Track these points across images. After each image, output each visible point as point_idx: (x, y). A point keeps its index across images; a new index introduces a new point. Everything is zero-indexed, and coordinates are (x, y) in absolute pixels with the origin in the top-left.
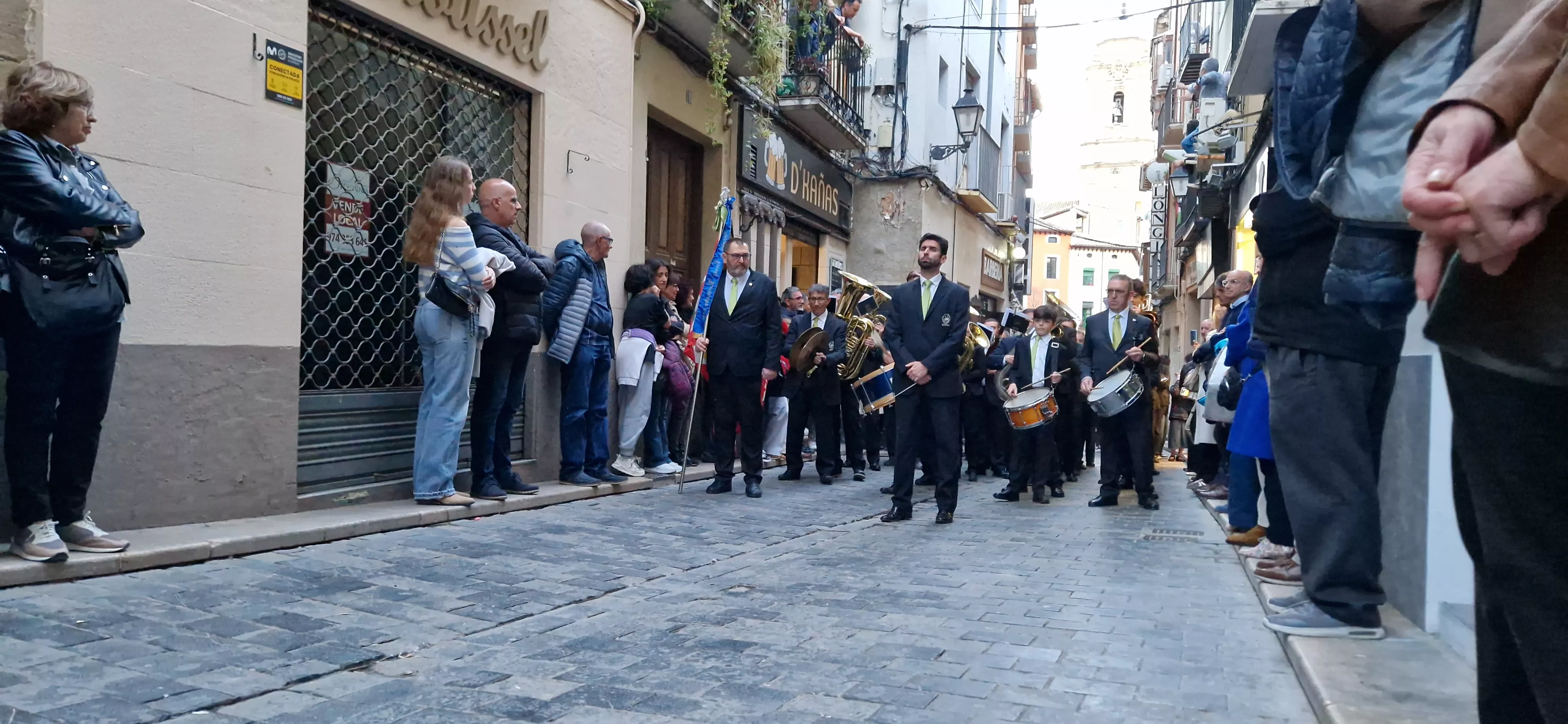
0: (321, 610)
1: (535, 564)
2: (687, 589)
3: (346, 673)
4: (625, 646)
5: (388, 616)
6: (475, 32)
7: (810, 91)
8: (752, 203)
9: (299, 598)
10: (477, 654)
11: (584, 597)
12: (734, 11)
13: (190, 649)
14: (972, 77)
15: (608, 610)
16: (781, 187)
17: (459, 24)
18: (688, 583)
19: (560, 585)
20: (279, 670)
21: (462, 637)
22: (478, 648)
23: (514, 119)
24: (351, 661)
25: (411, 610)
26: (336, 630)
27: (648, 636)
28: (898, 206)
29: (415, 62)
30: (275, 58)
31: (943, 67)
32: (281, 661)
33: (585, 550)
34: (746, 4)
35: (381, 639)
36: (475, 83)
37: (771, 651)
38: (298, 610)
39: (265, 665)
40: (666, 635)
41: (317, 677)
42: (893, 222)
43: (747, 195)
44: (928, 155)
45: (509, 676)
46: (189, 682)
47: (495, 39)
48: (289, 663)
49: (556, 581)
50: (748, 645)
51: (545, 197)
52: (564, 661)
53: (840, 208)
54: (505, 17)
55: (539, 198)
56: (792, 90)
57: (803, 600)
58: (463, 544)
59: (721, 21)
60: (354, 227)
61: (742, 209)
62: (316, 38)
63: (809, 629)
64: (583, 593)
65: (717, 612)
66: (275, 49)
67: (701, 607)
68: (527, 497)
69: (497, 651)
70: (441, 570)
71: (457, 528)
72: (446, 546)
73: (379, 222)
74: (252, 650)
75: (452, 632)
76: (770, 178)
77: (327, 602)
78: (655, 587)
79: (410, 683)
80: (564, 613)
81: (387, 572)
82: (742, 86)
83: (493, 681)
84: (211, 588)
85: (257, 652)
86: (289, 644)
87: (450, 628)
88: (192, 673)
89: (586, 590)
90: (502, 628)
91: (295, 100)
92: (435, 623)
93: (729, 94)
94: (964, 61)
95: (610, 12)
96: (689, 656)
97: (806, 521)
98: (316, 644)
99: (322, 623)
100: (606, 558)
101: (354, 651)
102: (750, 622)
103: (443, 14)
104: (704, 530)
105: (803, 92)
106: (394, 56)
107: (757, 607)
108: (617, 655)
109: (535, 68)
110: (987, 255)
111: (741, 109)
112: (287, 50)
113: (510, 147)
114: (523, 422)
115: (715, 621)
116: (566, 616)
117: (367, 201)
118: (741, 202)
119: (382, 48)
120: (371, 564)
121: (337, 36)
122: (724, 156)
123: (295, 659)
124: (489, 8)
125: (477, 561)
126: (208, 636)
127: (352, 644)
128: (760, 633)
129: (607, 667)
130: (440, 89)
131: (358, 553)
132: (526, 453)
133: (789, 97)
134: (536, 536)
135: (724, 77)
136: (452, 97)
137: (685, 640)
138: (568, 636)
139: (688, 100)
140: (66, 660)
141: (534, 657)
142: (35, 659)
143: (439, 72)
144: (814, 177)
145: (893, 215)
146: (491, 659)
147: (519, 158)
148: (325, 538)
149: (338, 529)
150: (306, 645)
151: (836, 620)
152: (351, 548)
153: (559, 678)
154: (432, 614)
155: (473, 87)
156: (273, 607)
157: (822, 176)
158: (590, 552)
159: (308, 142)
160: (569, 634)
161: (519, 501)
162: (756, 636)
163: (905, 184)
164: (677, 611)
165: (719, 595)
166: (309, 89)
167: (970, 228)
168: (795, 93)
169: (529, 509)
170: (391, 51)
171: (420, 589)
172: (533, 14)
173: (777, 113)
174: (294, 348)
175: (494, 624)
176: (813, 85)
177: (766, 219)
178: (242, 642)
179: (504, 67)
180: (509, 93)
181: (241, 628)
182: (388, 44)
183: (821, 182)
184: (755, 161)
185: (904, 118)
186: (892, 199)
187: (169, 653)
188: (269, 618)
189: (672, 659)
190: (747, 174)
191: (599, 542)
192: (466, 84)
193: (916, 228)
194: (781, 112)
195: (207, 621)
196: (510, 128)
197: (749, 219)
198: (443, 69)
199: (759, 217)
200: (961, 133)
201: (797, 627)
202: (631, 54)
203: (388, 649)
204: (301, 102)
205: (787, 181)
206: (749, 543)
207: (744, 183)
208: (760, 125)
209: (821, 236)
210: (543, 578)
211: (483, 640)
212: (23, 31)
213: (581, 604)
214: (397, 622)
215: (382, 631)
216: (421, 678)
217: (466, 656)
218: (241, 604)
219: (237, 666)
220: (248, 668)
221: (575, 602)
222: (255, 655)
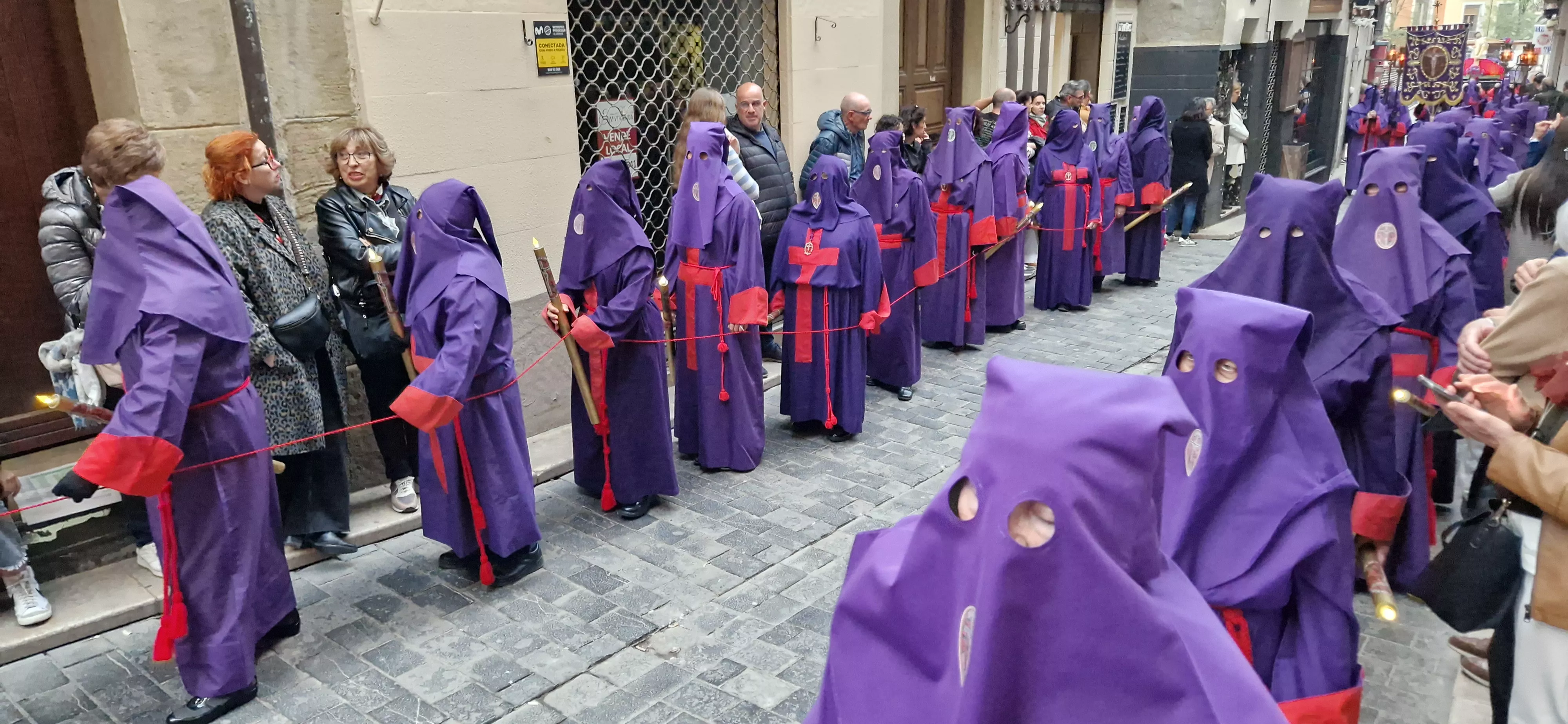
0: (615, 559)
1: (785, 479)
3: (629, 651)
5: (664, 568)
9: (600, 541)
10: (727, 624)
11: (818, 537)
13: (527, 619)
15: (835, 556)
19: (801, 517)
20: (584, 650)
21: (717, 598)
22: (727, 617)
24: (634, 635)
25: (682, 559)
26: (625, 591)
30: (543, 36)
32: (585, 637)
35: (655, 605)
38: (599, 561)
39: (574, 641)
41: (610, 656)
45: (744, 668)
46: (525, 664)
48: (591, 639)
49: (798, 508)
51: (794, 73)
52: (788, 648)
55: (789, 74)
60: (625, 152)
61: (1008, 9)
64: (818, 529)
66: (541, 28)
69: (739, 624)
70: (707, 495)
73: (644, 146)
74: (566, 619)
75: (710, 592)
77: (619, 548)
78: (880, 518)
79: (674, 666)
80: (800, 561)
83: (732, 676)
85: (570, 624)
86: (591, 611)
87: (708, 586)
88: (529, 650)
89: (822, 522)
90: (747, 583)
91: (562, 68)
92: (698, 578)
98: (610, 612)
99: (615, 581)
100: (844, 470)
101: (637, 623)
104: (942, 413)
112: (551, 24)
113: (759, 31)
116: (800, 566)
123: (594, 633)
126: (539, 600)
127: (635, 612)
138: (798, 599)
141: (766, 637)
146: (735, 636)
150: (603, 613)
153: (780, 676)
154: (696, 564)
156: (581, 557)
159: (577, 95)
166: (573, 46)
171: (689, 526)
175: (742, 579)
177: (1037, 8)
178: (559, 608)
181: (560, 587)
187: (514, 623)
188: (578, 575)
197: (1016, 15)
199: (1028, 11)
203: (661, 617)
204: (568, 67)
210: (787, 504)
211: (731, 603)
212: (349, 89)
213: (815, 546)
214: (672, 575)
215: (658, 591)
216: (682, 662)
217: (717, 629)
218: (559, 552)
219: (557, 643)
220: (565, 646)
221: (811, 543)
222: (568, 628)
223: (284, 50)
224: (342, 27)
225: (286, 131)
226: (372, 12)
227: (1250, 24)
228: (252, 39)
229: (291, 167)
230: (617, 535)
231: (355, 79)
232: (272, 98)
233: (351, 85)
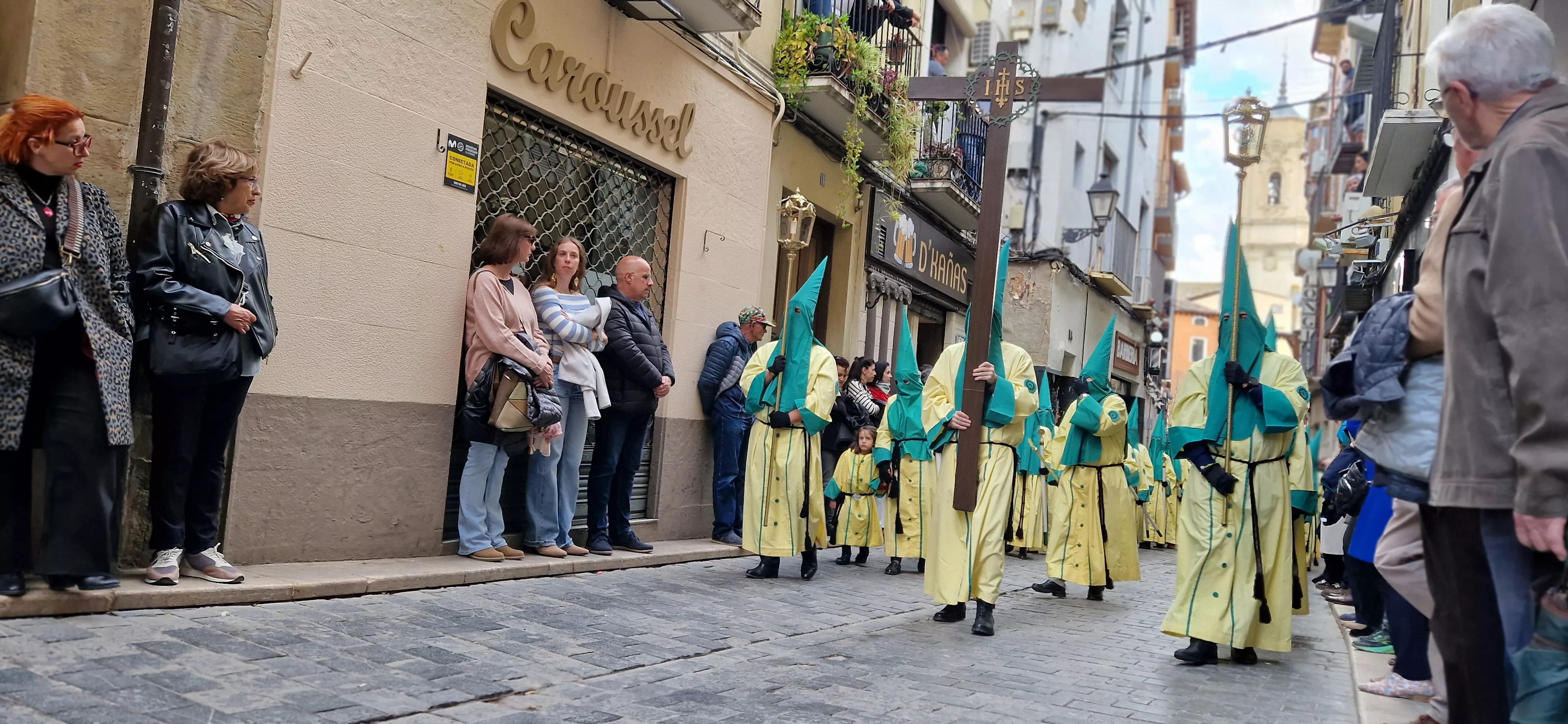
0: (460, 645)
1: (651, 619)
2: (788, 653)
3: (479, 703)
4: (725, 701)
5: (518, 656)
6: (628, 124)
7: (942, 174)
8: (879, 280)
9: (441, 634)
10: (594, 695)
11: (691, 654)
12: (869, 102)
13: (351, 670)
14: (1110, 160)
15: (713, 667)
16: (909, 265)
17: (615, 118)
18: (791, 648)
19: (671, 640)
20: (424, 695)
21: (581, 680)
22: (594, 691)
23: (657, 202)
24: (484, 693)
25: (539, 653)
26: (473, 664)
27: (747, 693)
28: (1028, 287)
29: (574, 150)
30: (455, 150)
31: (1079, 152)
32: (425, 688)
33: (697, 610)
34: (882, 94)
35: (510, 676)
36: (626, 169)
37: (858, 716)
38: (440, 644)
39: (412, 689)
40: (764, 694)
41: (455, 704)
42: (1022, 302)
43: (875, 273)
44: (1060, 237)
46: (350, 698)
47: (646, 131)
48: (434, 690)
49: (667, 636)
50: (838, 709)
51: (681, 273)
52: (669, 709)
53: (969, 286)
54: (657, 110)
55: (676, 273)
56: (924, 173)
57: (897, 673)
58: (586, 595)
59: (856, 111)
61: (869, 287)
62: (490, 132)
63: (898, 699)
64: (691, 650)
65: (814, 677)
66: (455, 142)
67: (800, 672)
68: (646, 555)
69: (610, 696)
70: (566, 619)
71: (581, 580)
72: (570, 596)
74: (402, 676)
75: (572, 675)
76: (898, 258)
77: (465, 639)
78: (758, 650)
79: (534, 716)
80: (673, 667)
81: (517, 616)
82: (875, 170)
84: (368, 619)
85: (406, 678)
86: (433, 674)
87: (571, 671)
88: (352, 692)
89: (694, 646)
90: (616, 675)
91: (468, 186)
92: (558, 666)
93: (861, 180)
94: (1102, 145)
95: (752, 103)
96: (782, 714)
97: (914, 598)
98: (455, 676)
99: (461, 658)
100: (715, 618)
102: (842, 689)
103: (601, 108)
104: (812, 599)
105: (935, 175)
106: (556, 146)
107: (852, 676)
108: (717, 707)
109: (679, 155)
110: (1120, 338)
111: (873, 191)
112: (465, 142)
113: (653, 227)
114: (647, 483)
115: (810, 685)
116: (674, 670)
117: (523, 274)
118: (868, 280)
119: (546, 139)
120: (504, 608)
121: (508, 127)
122: (854, 236)
123: (437, 686)
124: (643, 102)
125: (597, 612)
126: (366, 661)
127: (485, 678)
128: (851, 700)
129: (706, 717)
130: (594, 175)
131: (494, 596)
132: (648, 511)
133: (922, 179)
134: (652, 593)
135: (857, 164)
136: (604, 181)
137: (780, 700)
139: (822, 183)
140: (251, 671)
141: (642, 702)
142: (227, 668)
143: (595, 160)
144: (942, 256)
145: (1022, 295)
146: (605, 702)
147: (661, 238)
148: (465, 582)
149: (476, 573)
150: (447, 676)
151: (925, 694)
152: (487, 592)
154: (555, 657)
155: (623, 173)
156: (419, 640)
157: (951, 255)
158: (701, 612)
159: (477, 222)
160: (673, 685)
161: (639, 559)
162: (847, 702)
163: (1036, 265)
164: (776, 672)
165: (817, 662)
166: (481, 176)
167: (1103, 310)
168: (927, 176)
169: (647, 567)
170: (554, 141)
171: (545, 634)
172: (683, 107)
173: (908, 195)
174: (451, 406)
175: (609, 671)
176: (945, 168)
177: (893, 296)
178: (394, 668)
179: (652, 155)
180: (655, 177)
181: (391, 657)
182: (551, 135)
183: (950, 261)
184: (884, 241)
185: (1037, 201)
186: (1022, 280)
187: (334, 673)
188: (416, 650)
189: (766, 716)
190: (876, 253)
191: (711, 602)
192: (616, 169)
193: (1045, 309)
194: (912, 194)
195: (365, 649)
196: (654, 209)
197: (875, 296)
198: (597, 156)
199: (885, 294)
200: (1095, 218)
201: (886, 697)
202: (771, 141)
203: (517, 686)
204: (473, 187)
205: (915, 260)
206: (854, 615)
207: (871, 261)
208: (891, 208)
209: (948, 313)
210: (656, 632)
211: (599, 684)
212: (254, 129)
213: (689, 660)
214: (525, 662)
215: (512, 669)
216: (544, 713)
217: (583, 697)
218: (392, 635)
219: (390, 689)
220: (399, 691)
221: (684, 657)
222: (404, 681)
223: (197, 71)
224: (262, 70)
225: (176, 147)
226: (296, 65)
227: (1068, 358)
228: (168, 46)
229: (171, 185)
230: (459, 631)
231: (262, 123)
232: (171, 109)
233: (256, 127)
